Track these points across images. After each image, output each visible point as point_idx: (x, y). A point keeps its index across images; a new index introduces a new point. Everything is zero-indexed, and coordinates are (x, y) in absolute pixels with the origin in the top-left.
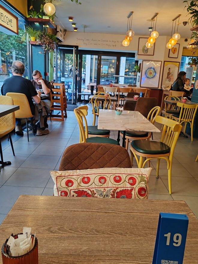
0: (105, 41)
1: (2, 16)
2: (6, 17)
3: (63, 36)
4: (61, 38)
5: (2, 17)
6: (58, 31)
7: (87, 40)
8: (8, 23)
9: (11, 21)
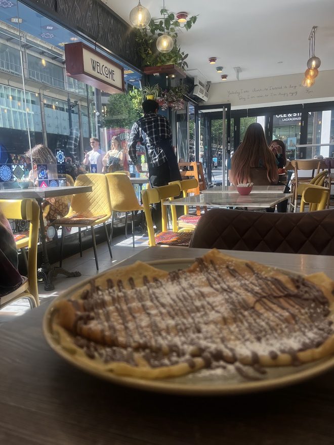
0: (276, 88)
1: (97, 65)
2: (104, 67)
3: (205, 91)
4: (200, 96)
5: (98, 67)
6: (197, 85)
7: (245, 92)
8: (108, 76)
9: (112, 73)
